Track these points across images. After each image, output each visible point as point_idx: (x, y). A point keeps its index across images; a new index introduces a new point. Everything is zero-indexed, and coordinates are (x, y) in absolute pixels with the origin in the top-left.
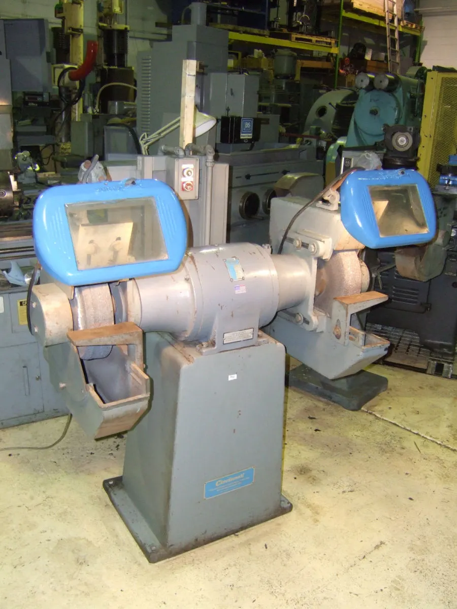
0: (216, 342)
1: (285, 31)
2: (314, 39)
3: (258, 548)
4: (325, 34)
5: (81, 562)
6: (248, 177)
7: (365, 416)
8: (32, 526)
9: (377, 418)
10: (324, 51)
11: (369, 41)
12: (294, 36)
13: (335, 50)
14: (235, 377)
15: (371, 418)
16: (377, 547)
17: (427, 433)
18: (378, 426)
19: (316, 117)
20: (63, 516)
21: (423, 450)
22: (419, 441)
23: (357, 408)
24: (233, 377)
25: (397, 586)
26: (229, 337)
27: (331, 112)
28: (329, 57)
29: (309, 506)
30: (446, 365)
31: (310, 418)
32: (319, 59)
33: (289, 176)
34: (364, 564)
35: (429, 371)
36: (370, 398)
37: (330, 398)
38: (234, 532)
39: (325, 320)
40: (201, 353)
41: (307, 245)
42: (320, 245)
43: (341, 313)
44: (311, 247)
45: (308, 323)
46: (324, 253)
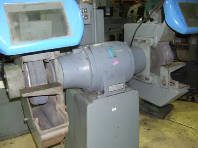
0: (105, 91)
6: (110, 29)
7: (167, 121)
9: (172, 122)
14: (115, 109)
15: (170, 122)
17: (196, 127)
18: (174, 125)
19: (130, 14)
21: (196, 135)
22: (193, 131)
23: (163, 118)
24: (114, 109)
26: (111, 88)
27: (136, 11)
30: (196, 97)
31: (145, 124)
35: (189, 100)
36: (167, 113)
37: (152, 115)
39: (156, 77)
40: (97, 98)
41: (145, 41)
42: (152, 40)
43: (165, 73)
44: (147, 42)
45: (148, 80)
46: (154, 44)
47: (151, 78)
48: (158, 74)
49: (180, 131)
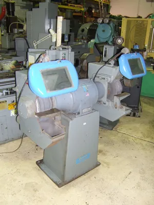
0: (80, 113)
1: (66, 3)
2: (76, 5)
3: (92, 178)
4: (79, 4)
5: (35, 190)
7: (114, 132)
8: (15, 180)
9: (118, 132)
10: (79, 9)
11: (93, 6)
12: (69, 4)
13: (83, 9)
16: (129, 174)
17: (135, 136)
19: (81, 32)
20: (25, 175)
21: (135, 141)
22: (134, 138)
24: (85, 124)
25: (139, 185)
27: (86, 31)
28: (81, 12)
29: (105, 163)
30: (136, 113)
32: (78, 12)
33: (85, 54)
34: (127, 179)
35: (131, 115)
36: (115, 126)
37: (103, 127)
38: (84, 174)
39: (110, 103)
40: (76, 117)
41: (104, 79)
42: (109, 78)
43: (117, 100)
44: (106, 79)
45: (105, 104)
46: (110, 81)
47: (107, 103)
48: (112, 100)
49: (124, 138)
